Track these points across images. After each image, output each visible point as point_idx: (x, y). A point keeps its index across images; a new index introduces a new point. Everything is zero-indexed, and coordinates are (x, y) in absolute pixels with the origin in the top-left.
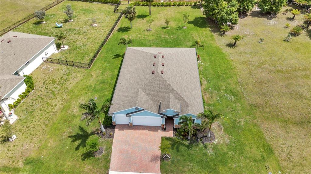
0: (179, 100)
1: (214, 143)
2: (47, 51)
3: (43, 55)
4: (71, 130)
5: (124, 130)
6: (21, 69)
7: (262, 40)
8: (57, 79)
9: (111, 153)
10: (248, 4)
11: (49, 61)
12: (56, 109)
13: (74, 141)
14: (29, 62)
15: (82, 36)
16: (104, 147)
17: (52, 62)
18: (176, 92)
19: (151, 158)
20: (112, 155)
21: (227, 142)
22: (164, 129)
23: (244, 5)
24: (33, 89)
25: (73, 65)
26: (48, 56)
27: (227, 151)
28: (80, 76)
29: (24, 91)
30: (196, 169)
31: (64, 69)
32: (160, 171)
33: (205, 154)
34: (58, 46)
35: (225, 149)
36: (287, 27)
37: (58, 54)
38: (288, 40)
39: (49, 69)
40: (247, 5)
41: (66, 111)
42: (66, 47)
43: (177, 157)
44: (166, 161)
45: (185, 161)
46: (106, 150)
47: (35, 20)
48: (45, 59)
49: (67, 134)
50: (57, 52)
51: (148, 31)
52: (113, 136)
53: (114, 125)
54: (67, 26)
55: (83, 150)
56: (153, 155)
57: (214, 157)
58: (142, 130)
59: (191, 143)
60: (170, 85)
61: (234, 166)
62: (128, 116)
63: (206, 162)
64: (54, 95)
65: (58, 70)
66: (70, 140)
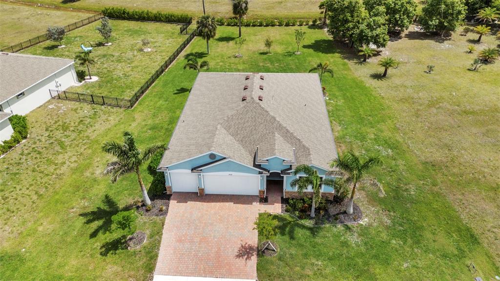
0: (292, 144)
1: (362, 225)
2: (59, 80)
3: (52, 86)
4: (86, 204)
5: (187, 202)
6: (8, 103)
7: (431, 67)
8: (72, 124)
9: (159, 242)
10: (402, 17)
11: (63, 97)
12: (64, 169)
13: (89, 222)
14: (23, 94)
15: (123, 63)
16: (148, 232)
17: (67, 98)
18: (287, 130)
19: (239, 251)
20: (161, 245)
21: (386, 222)
22: (264, 200)
23: (395, 19)
24: (25, 138)
25: (104, 104)
26: (62, 89)
27: (388, 238)
28: (113, 119)
29: (8, 138)
30: (328, 271)
31: (86, 109)
32: (255, 274)
33: (345, 244)
34: (81, 76)
35: (384, 236)
36: (470, 52)
37: (78, 87)
38: (475, 69)
39: (59, 108)
40: (400, 18)
41: (82, 172)
42: (95, 79)
43: (289, 249)
44: (267, 257)
45: (306, 256)
46: (151, 236)
48: (55, 94)
49: (77, 210)
50: (78, 84)
51: (236, 57)
52: (166, 212)
53: (168, 193)
54: (101, 50)
55: (103, 238)
56: (242, 246)
57: (363, 249)
58: (223, 202)
59: (316, 224)
60: (274, 118)
61: (405, 265)
62: (194, 171)
63: (347, 258)
64: (62, 148)
65: (76, 110)
66: (83, 220)
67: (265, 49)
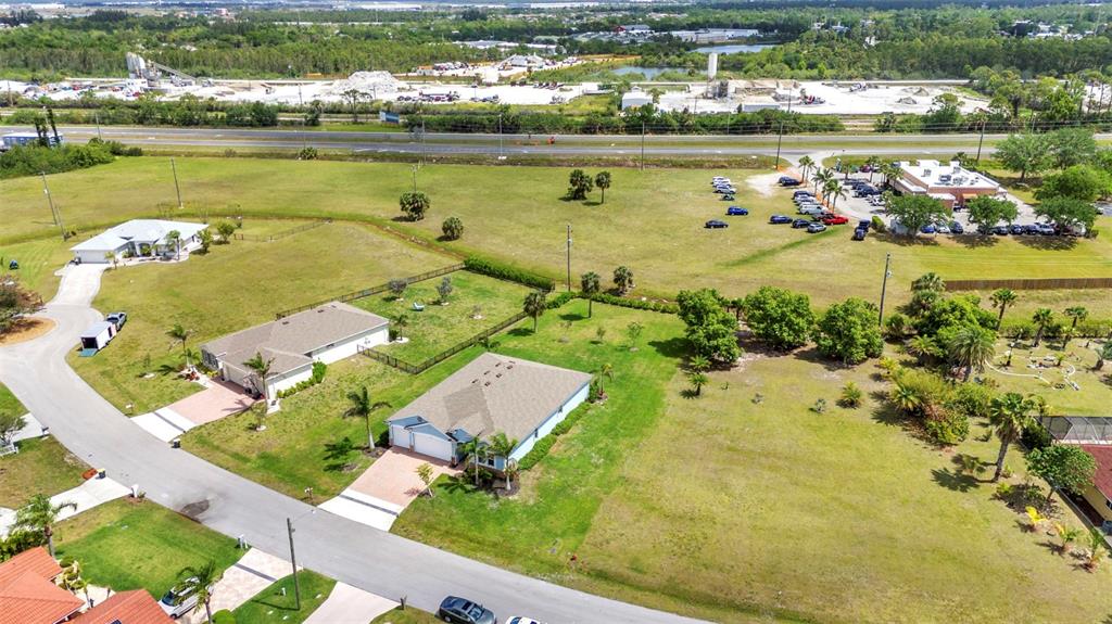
1: (509, 499)
2: (370, 337)
3: (361, 342)
4: (333, 439)
5: (399, 454)
6: (318, 351)
9: (363, 472)
11: (367, 353)
12: (334, 412)
13: (329, 450)
14: (332, 345)
15: (443, 329)
16: (360, 465)
17: (369, 355)
19: (409, 491)
20: (363, 475)
21: (530, 503)
22: (453, 466)
24: (319, 382)
25: (396, 366)
26: (370, 346)
27: (519, 512)
28: (395, 381)
29: (306, 380)
30: (456, 517)
31: (380, 366)
33: (484, 506)
34: (393, 336)
35: (518, 510)
37: (385, 346)
39: (359, 363)
42: (405, 340)
43: (442, 498)
44: (424, 499)
45: (450, 505)
46: (360, 468)
47: (386, 294)
48: (361, 350)
49: (326, 442)
50: (388, 343)
51: (560, 341)
52: (380, 456)
53: (389, 444)
54: (433, 310)
55: (331, 461)
56: (413, 489)
57: (493, 512)
59: (475, 489)
60: (485, 402)
62: (408, 428)
63: (476, 513)
65: (369, 368)
66: (326, 448)
67: (597, 339)
